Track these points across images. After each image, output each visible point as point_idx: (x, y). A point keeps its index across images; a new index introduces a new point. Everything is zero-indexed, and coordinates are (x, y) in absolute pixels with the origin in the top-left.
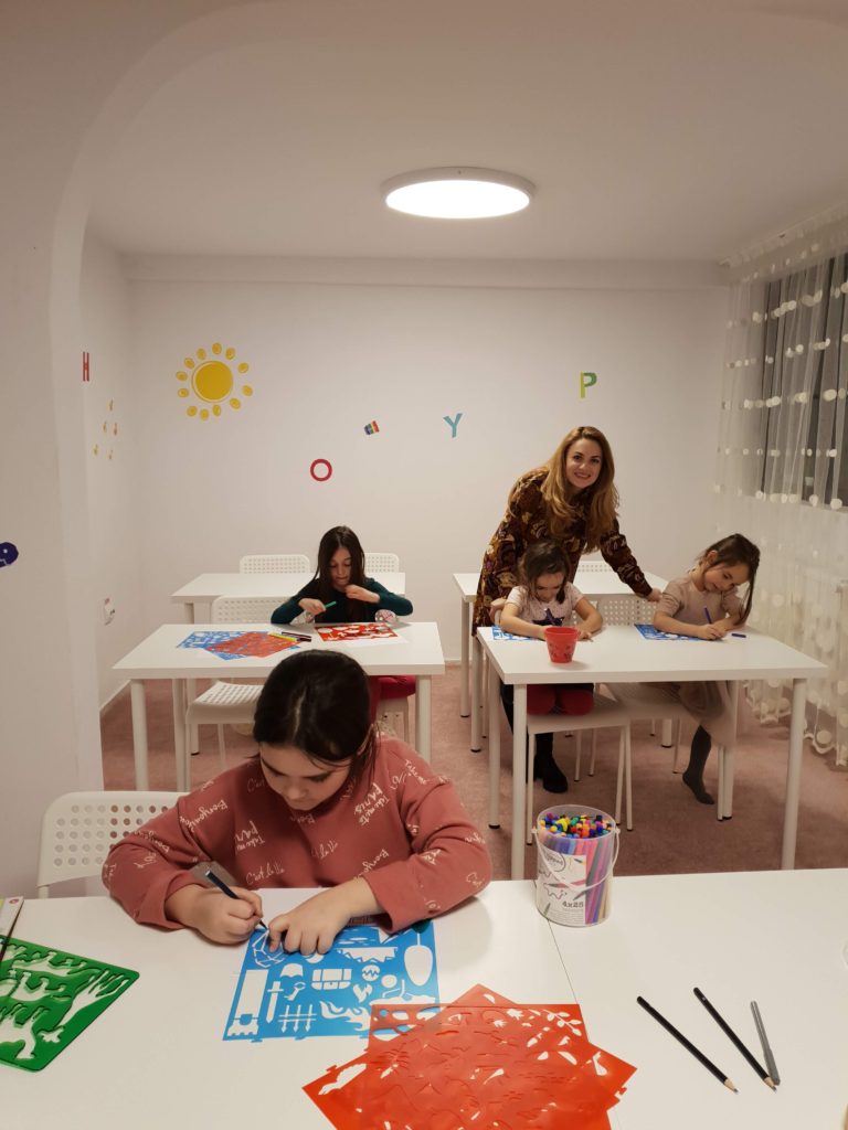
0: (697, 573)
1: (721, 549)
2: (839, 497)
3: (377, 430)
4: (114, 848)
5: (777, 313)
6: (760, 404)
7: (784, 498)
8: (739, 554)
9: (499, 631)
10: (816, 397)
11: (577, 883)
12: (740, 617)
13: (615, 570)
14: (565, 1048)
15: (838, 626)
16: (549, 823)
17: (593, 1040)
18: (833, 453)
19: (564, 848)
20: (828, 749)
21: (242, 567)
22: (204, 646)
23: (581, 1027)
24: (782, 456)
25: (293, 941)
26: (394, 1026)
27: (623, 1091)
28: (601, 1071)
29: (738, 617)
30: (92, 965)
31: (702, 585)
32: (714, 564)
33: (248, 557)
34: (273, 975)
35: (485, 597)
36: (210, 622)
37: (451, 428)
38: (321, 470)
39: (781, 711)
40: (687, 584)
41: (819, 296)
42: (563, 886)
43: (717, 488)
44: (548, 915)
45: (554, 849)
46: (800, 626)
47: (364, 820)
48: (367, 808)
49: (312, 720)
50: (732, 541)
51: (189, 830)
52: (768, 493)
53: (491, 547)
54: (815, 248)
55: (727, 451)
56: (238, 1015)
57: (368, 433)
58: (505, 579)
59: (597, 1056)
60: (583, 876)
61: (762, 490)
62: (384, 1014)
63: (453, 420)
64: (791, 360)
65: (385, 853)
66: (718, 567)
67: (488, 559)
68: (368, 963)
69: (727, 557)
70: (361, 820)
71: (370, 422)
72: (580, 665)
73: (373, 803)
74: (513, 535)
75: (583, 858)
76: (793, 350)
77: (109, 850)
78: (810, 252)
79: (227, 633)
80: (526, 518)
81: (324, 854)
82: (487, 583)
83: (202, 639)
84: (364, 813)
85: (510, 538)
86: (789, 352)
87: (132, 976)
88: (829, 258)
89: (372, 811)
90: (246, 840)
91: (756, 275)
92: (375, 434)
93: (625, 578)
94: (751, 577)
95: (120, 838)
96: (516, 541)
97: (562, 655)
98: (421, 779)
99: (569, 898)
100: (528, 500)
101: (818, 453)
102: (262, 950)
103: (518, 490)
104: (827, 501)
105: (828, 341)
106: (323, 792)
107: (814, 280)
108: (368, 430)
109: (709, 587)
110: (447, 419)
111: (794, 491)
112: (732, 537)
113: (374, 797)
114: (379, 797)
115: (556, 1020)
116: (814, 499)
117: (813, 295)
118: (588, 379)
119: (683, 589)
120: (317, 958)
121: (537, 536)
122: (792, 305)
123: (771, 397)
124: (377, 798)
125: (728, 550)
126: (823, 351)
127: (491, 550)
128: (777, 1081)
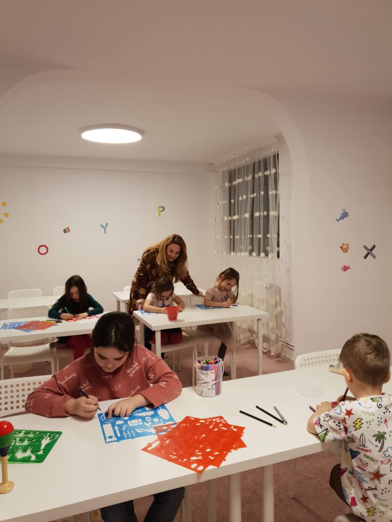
0: (217, 284)
1: (225, 273)
2: (263, 252)
3: (69, 231)
4: (30, 395)
5: (235, 183)
6: (230, 218)
7: (243, 254)
8: (231, 275)
9: (143, 312)
10: (252, 215)
11: (213, 381)
12: (235, 299)
13: (185, 285)
14: (221, 427)
15: (267, 301)
16: (199, 362)
17: (229, 423)
18: (260, 236)
19: (207, 369)
20: (267, 350)
21: (9, 296)
22: (14, 328)
23: (225, 421)
24: (241, 238)
25: (117, 413)
26: (164, 431)
27: (243, 433)
28: (235, 430)
29: (233, 300)
30: (41, 432)
31: (220, 288)
32: (223, 280)
33: (12, 291)
34: (113, 425)
35: (134, 300)
36: (7, 319)
37: (104, 230)
38: (43, 250)
39: (248, 338)
40: (215, 288)
41: (250, 177)
42: (208, 382)
43: (216, 252)
44: (202, 395)
45: (203, 370)
46: (252, 303)
47: (131, 375)
48: (133, 370)
49: (118, 336)
50: (229, 270)
51: (61, 386)
52: (236, 253)
53: (135, 278)
54: (247, 159)
55: (219, 237)
56: (107, 436)
57: (65, 232)
58: (142, 291)
59: (232, 427)
60: (214, 378)
61: (234, 251)
62: (159, 428)
63: (104, 226)
64: (242, 201)
65: (139, 387)
66: (225, 281)
67: (133, 284)
68: (146, 416)
69: (228, 277)
70: (130, 375)
71: (66, 227)
72: (181, 321)
73: (134, 368)
74: (143, 273)
75: (214, 371)
76: (242, 197)
77: (27, 396)
78: (246, 161)
79: (21, 323)
80: (148, 267)
81: (117, 389)
82: (134, 294)
83: (10, 325)
84: (131, 372)
85: (142, 274)
86: (240, 198)
87: (60, 433)
88: (253, 162)
89: (134, 371)
90: (85, 388)
91: (225, 168)
92: (68, 233)
93: (189, 288)
94: (237, 283)
95: (32, 391)
96: (144, 275)
97: (173, 317)
98: (153, 358)
99: (210, 387)
100: (149, 259)
101: (254, 236)
102: (105, 419)
103: (145, 255)
104: (259, 255)
105: (255, 194)
106: (118, 364)
107: (248, 171)
108: (65, 231)
109: (223, 289)
110: (102, 226)
111: (246, 251)
112: (228, 269)
113: (135, 366)
114: (137, 366)
115: (216, 421)
116: (254, 254)
117: (248, 176)
118: (161, 209)
119: (213, 290)
120: (126, 418)
121: (155, 275)
122: (240, 180)
123: (234, 215)
124: (136, 366)
125: (228, 274)
126: (253, 198)
127: (134, 279)
128: (286, 423)
